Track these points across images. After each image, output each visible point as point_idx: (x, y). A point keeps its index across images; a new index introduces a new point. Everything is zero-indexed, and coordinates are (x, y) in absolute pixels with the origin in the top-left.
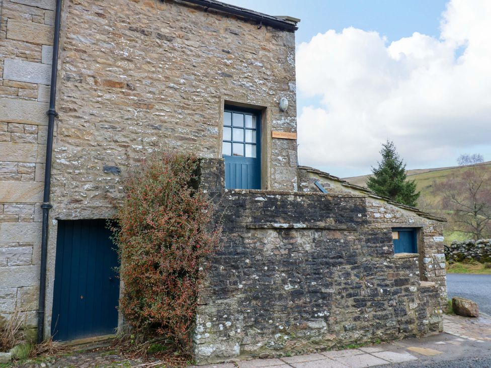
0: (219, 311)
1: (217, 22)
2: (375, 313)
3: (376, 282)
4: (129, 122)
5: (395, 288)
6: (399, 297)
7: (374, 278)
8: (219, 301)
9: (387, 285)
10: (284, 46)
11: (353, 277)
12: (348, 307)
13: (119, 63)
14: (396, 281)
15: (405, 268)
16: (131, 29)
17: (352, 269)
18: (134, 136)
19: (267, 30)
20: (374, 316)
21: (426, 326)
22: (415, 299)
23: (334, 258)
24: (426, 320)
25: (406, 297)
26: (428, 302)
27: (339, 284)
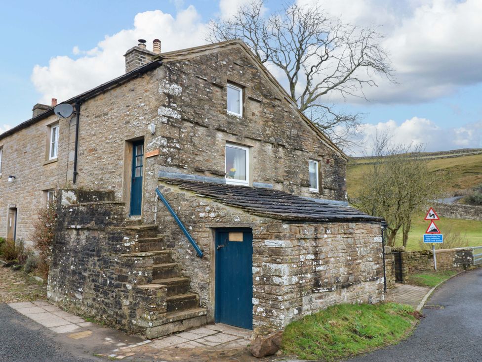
0: (54, 275)
1: (125, 89)
2: (104, 299)
3: (108, 274)
4: (95, 169)
5: (118, 282)
6: (118, 291)
7: (108, 271)
8: (54, 270)
9: (113, 279)
10: (157, 80)
11: (97, 267)
12: (91, 289)
13: (93, 139)
14: (119, 276)
15: (126, 266)
16: (96, 117)
17: (98, 260)
18: (96, 177)
19: (148, 75)
20: (103, 302)
21: (134, 326)
22: (129, 297)
23: (91, 251)
24: (135, 320)
25: (123, 293)
26: (138, 303)
27: (90, 271)
